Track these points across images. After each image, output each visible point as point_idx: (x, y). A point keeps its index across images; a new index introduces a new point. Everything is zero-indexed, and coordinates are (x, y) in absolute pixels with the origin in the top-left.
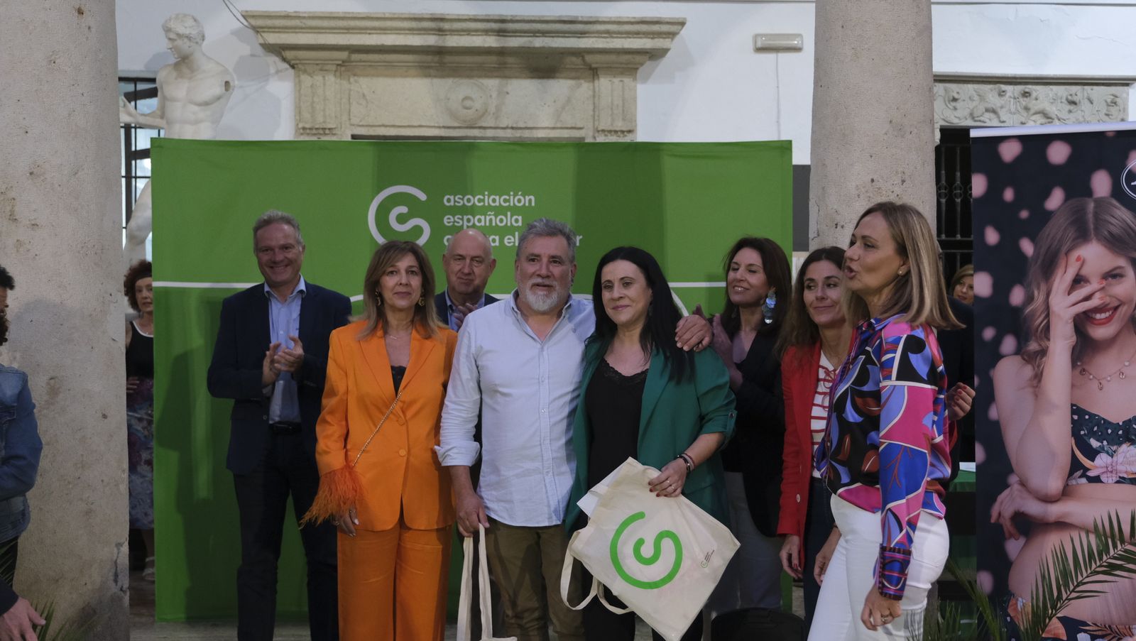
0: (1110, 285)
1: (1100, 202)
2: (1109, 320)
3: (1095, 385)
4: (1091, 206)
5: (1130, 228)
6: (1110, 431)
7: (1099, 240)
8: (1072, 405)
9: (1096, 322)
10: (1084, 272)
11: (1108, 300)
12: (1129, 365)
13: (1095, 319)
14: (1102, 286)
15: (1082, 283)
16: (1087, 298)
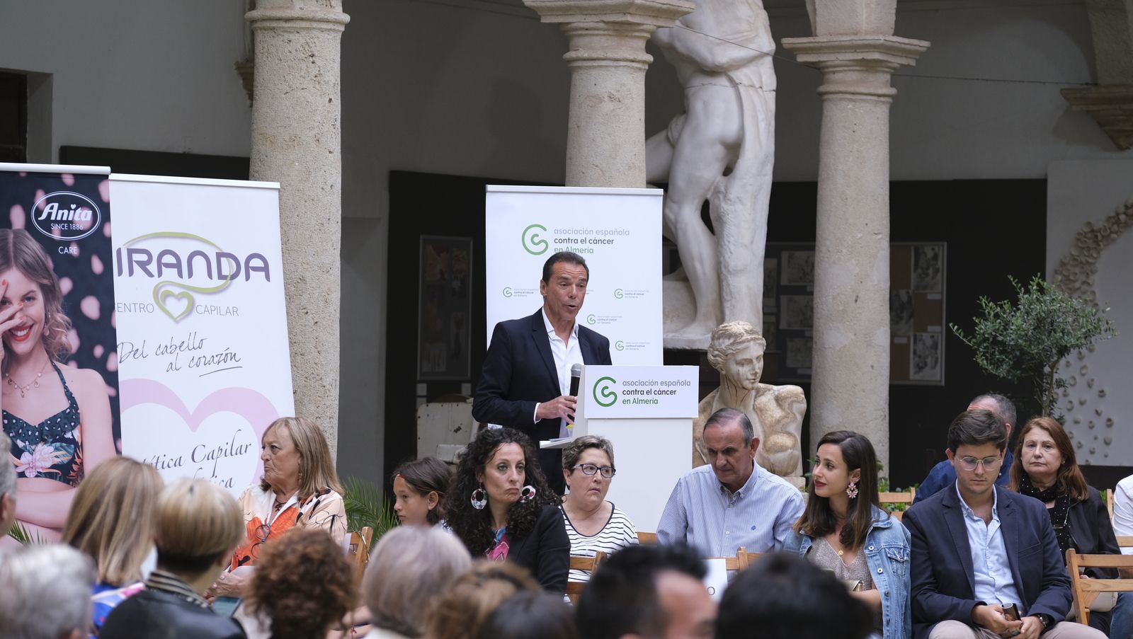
0: (26, 306)
1: (17, 233)
2: (27, 336)
3: (19, 391)
4: (11, 236)
5: (39, 257)
6: (30, 433)
7: (17, 266)
8: (3, 411)
9: (17, 338)
10: (9, 295)
11: (25, 319)
12: (42, 375)
13: (17, 336)
14: (21, 307)
15: (7, 304)
16: (11, 318)
